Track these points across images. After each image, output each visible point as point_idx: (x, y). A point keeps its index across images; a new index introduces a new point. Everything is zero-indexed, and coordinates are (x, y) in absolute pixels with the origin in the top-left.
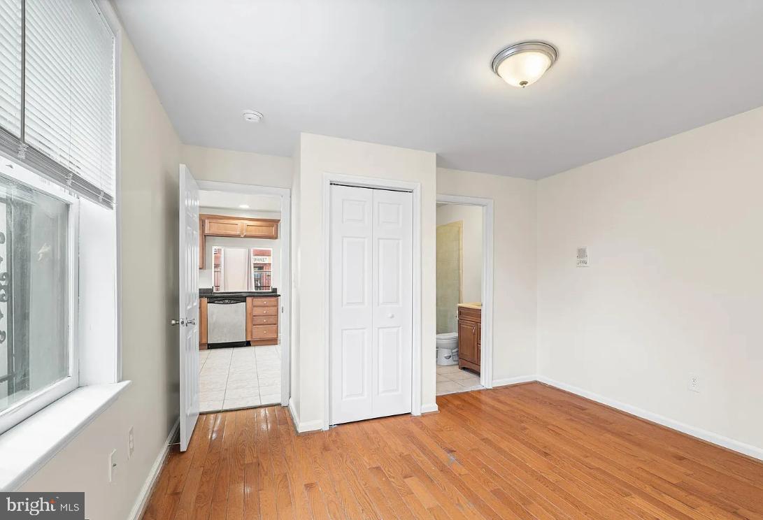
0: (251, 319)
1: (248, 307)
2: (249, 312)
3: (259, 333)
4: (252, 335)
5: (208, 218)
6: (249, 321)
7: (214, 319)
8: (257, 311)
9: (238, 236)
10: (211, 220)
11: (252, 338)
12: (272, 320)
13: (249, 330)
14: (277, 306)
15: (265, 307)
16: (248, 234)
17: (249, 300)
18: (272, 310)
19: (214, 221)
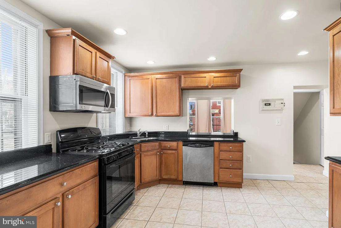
0: (219, 162)
1: (216, 151)
2: (216, 155)
3: (225, 175)
4: (219, 177)
5: (184, 74)
6: (217, 163)
7: (188, 160)
8: (224, 155)
9: (206, 88)
10: (186, 76)
11: (219, 179)
12: (237, 165)
13: (217, 172)
14: (241, 151)
15: (230, 151)
16: (215, 84)
17: (216, 144)
18: (236, 155)
19: (188, 76)
